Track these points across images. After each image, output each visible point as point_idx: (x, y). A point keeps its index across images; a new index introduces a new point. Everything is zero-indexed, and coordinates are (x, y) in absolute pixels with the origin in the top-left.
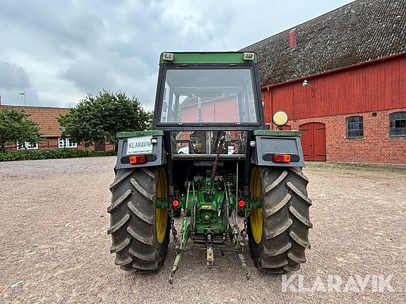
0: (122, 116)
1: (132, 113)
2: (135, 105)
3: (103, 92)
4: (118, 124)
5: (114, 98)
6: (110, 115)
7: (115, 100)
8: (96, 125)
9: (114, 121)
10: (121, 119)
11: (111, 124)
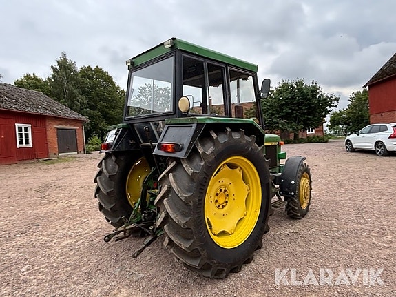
0: (299, 104)
1: (309, 100)
2: (314, 90)
3: (281, 83)
4: (295, 112)
5: (292, 87)
6: (286, 104)
7: (293, 88)
8: (273, 115)
9: (290, 109)
10: (298, 107)
11: (287, 113)
